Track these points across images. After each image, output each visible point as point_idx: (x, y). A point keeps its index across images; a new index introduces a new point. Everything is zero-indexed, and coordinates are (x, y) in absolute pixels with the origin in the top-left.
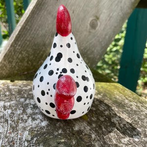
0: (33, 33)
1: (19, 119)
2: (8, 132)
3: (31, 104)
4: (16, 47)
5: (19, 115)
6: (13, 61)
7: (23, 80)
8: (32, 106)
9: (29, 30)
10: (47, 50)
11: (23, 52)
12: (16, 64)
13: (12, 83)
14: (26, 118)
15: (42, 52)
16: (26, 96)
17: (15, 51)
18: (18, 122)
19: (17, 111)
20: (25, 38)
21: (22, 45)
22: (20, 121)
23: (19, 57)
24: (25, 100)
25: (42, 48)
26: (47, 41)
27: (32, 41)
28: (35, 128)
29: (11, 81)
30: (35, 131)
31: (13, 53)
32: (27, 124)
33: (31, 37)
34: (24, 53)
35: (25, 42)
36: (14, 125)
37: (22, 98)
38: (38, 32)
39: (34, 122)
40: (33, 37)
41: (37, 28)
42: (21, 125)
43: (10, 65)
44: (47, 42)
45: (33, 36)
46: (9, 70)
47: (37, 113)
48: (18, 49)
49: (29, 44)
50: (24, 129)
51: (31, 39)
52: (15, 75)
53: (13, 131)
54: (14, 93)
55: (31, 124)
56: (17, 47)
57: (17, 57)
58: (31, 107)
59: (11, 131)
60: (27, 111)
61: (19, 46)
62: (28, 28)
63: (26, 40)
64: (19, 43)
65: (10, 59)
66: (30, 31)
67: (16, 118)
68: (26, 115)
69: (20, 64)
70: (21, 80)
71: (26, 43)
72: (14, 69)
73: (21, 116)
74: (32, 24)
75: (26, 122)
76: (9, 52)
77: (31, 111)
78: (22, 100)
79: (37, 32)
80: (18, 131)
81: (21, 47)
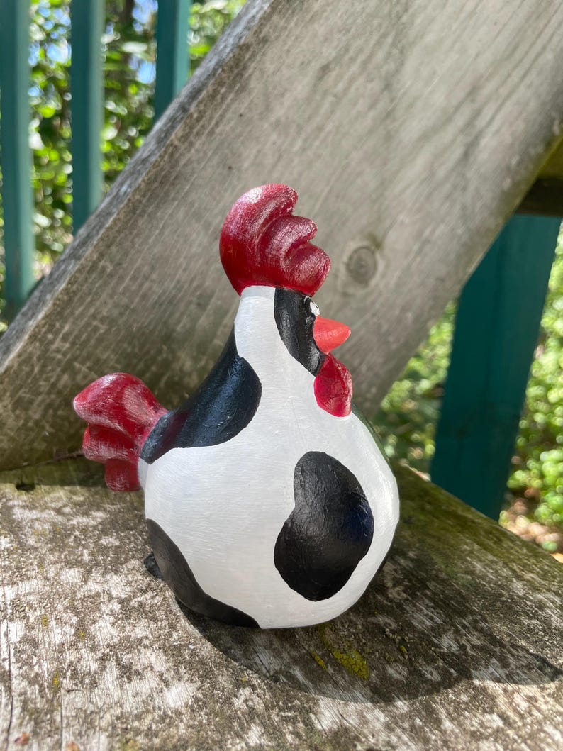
0: (127, 289)
1: (59, 672)
2: (15, 735)
3: (111, 598)
4: (52, 342)
5: (61, 649)
6: (31, 402)
7: (71, 483)
8: (116, 607)
9: (111, 276)
10: (176, 358)
11: (77, 365)
12: (44, 416)
13: (24, 497)
14: (94, 666)
15: (154, 368)
16: (86, 558)
17: (45, 359)
18: (56, 687)
19: (49, 631)
20: (92, 310)
21: (77, 337)
22: (67, 683)
23: (62, 382)
24: (85, 579)
25: (160, 351)
26: (179, 322)
27: (121, 321)
28: (138, 717)
29: (20, 487)
30: (137, 732)
31: (36, 369)
32: (98, 697)
33: (116, 305)
34: (84, 369)
35: (88, 324)
36: (40, 703)
37: (70, 564)
38: (147, 285)
39: (131, 688)
40: (127, 307)
41: (146, 268)
42: (72, 702)
43: (18, 417)
44: (179, 328)
45: (125, 300)
46: (12, 439)
47: (140, 640)
48: (58, 351)
49: (108, 331)
50: (88, 720)
51: (116, 312)
52: (38, 460)
53: (35, 733)
54: (31, 541)
55: (116, 695)
56: (57, 344)
57: (54, 385)
58: (112, 613)
59: (28, 729)
60: (93, 629)
61: (65, 339)
62: (109, 269)
63: (94, 317)
64: (67, 328)
65: (21, 393)
66: (113, 282)
67: (45, 666)
68: (94, 649)
69: (60, 412)
70: (63, 482)
71: (96, 329)
72: (33, 435)
73: (70, 656)
74: (126, 254)
75: (94, 684)
76: (20, 364)
77: (114, 631)
78: (72, 575)
79: (141, 285)
80: (58, 730)
81: (73, 344)
